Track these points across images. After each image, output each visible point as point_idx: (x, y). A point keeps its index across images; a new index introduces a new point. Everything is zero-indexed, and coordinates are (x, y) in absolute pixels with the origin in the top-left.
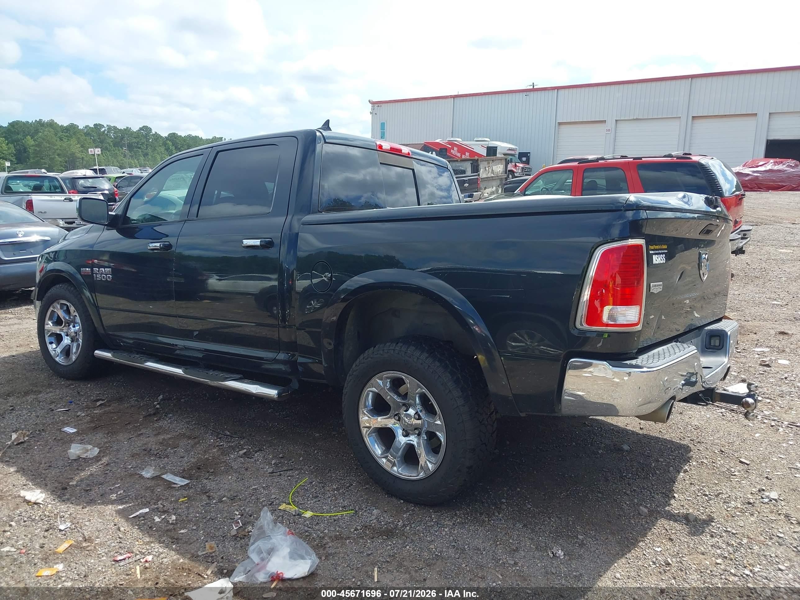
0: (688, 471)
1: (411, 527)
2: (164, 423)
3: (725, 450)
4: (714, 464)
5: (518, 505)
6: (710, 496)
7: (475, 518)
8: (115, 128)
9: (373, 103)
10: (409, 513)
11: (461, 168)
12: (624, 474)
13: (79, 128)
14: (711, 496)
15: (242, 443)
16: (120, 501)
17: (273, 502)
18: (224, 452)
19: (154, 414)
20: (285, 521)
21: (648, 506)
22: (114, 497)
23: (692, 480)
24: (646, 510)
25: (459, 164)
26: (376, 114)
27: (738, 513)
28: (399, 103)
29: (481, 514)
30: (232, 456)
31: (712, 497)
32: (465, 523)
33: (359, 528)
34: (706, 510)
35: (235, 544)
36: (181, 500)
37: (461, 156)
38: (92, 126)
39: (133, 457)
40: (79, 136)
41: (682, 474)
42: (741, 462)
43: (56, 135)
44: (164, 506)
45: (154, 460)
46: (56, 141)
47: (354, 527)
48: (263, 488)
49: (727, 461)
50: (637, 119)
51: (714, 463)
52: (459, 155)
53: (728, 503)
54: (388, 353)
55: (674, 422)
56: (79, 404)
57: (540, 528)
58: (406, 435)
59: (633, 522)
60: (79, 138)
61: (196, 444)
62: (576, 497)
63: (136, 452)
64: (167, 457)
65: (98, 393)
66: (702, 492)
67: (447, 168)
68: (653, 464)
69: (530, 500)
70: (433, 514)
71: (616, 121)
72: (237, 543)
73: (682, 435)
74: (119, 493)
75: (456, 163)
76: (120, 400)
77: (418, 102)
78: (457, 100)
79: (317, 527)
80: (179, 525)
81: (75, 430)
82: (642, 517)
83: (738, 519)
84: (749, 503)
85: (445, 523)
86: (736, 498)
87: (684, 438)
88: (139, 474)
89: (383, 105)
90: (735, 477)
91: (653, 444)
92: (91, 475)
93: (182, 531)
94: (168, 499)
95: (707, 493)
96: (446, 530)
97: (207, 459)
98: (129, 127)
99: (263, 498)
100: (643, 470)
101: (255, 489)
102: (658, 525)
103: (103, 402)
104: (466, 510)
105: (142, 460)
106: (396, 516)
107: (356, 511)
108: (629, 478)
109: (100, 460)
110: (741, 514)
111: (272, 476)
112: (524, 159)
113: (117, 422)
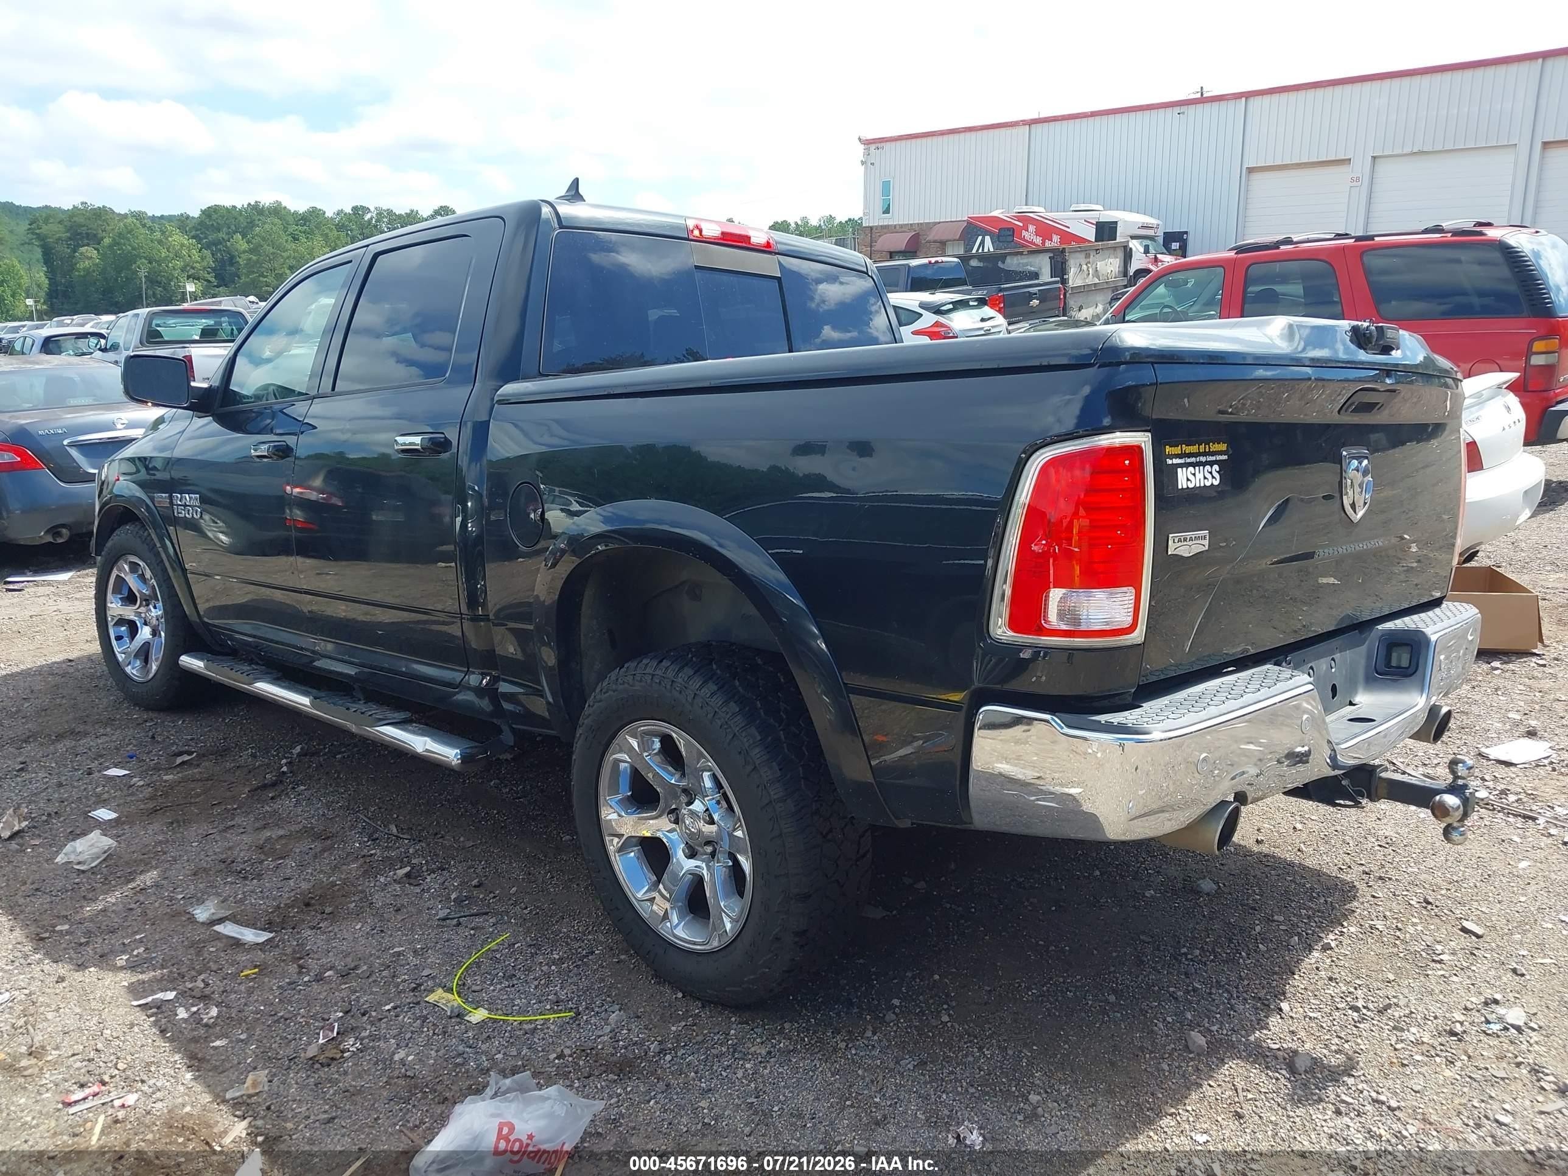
0: (1331, 948)
1: (677, 1057)
2: (285, 804)
3: (1437, 899)
4: (1398, 933)
5: (924, 1015)
6: (1365, 1011)
7: (820, 1040)
8: (390, 212)
9: (867, 143)
10: (684, 1024)
11: (1029, 267)
12: (1184, 950)
13: (326, 215)
14: (1369, 1010)
15: (411, 851)
16: (132, 967)
17: (420, 985)
18: (370, 870)
19: (274, 785)
20: (425, 1029)
21: (1214, 1028)
22: (122, 960)
23: (1336, 970)
24: (1201, 1041)
25: (1025, 261)
26: (872, 164)
27: (1418, 1057)
28: (919, 141)
29: (836, 1032)
30: (382, 880)
31: (1369, 1013)
32: (794, 1051)
33: (567, 1052)
34: (1346, 1046)
35: (308, 1077)
36: (246, 973)
37: (1043, 243)
38: (348, 210)
39: (195, 875)
40: (327, 231)
41: (1316, 954)
42: (1464, 930)
43: (285, 230)
44: (207, 985)
45: (232, 883)
46: (287, 241)
47: (559, 1050)
48: (415, 952)
49: (1432, 927)
50: (1421, 153)
51: (1400, 930)
52: (1038, 240)
53: (1402, 1030)
54: (641, 681)
55: (1339, 828)
56: (145, 761)
57: (952, 1072)
58: (692, 854)
59: (1166, 1067)
60: (327, 234)
61: (324, 851)
62: (1057, 1000)
63: (205, 865)
64: (259, 876)
65: (189, 737)
66: (1349, 999)
67: (867, 274)
68: (1258, 928)
69: (954, 1004)
70: (734, 1026)
71: (1374, 158)
72: (313, 1075)
73: (1347, 860)
74: (135, 953)
75: (1019, 257)
76: (222, 753)
77: (956, 136)
78: (1037, 129)
79: (484, 1047)
80: (218, 1028)
81: (114, 815)
82: (1191, 1056)
83: (1415, 1071)
84: (1453, 1033)
85: (753, 1049)
86: (1425, 1019)
87: (1350, 867)
88: (189, 913)
89: (887, 146)
90: (1438, 966)
91: (1273, 878)
92: (104, 910)
93: (218, 1043)
94: (221, 969)
95: (1360, 1004)
96: (748, 1066)
97: (334, 884)
98: (415, 210)
99: (405, 974)
100: (1230, 941)
101: (399, 954)
102: (1221, 1077)
103: (190, 757)
104: (809, 1021)
105: (210, 882)
106: (655, 1027)
107: (578, 1014)
108: (1192, 960)
109: (133, 880)
110: (1426, 1059)
111: (443, 926)
112: (1175, 246)
113: (197, 800)
